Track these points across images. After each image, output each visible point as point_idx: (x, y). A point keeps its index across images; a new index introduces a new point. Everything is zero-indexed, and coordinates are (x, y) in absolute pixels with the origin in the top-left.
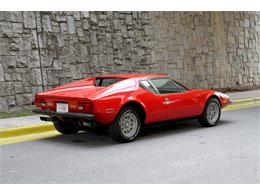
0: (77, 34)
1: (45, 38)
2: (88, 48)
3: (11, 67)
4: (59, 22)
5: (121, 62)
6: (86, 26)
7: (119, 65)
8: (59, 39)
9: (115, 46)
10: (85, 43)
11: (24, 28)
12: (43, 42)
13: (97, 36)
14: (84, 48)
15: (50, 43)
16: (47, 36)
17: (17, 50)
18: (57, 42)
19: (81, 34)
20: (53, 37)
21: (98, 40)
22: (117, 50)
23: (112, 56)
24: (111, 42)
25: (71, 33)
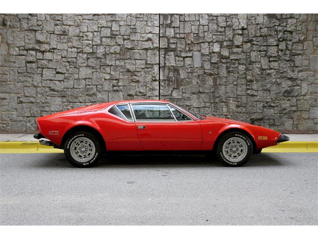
0: (202, 67)
1: (166, 71)
2: (215, 80)
3: (130, 95)
4: (184, 58)
5: (255, 93)
6: (215, 59)
7: (253, 95)
8: (181, 72)
9: (249, 78)
10: (211, 75)
11: (146, 64)
12: (164, 74)
13: (227, 68)
14: (210, 81)
15: (171, 74)
16: (169, 69)
17: (138, 82)
18: (180, 74)
19: (207, 66)
20: (176, 70)
21: (229, 72)
22: (251, 81)
23: (244, 87)
24: (245, 74)
25: (195, 66)
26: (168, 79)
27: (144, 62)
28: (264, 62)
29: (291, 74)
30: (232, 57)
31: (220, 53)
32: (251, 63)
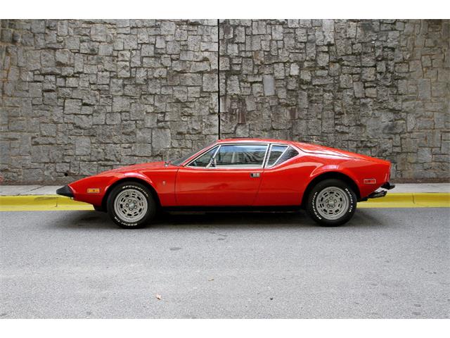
0: (276, 95)
1: (229, 101)
2: (292, 113)
3: (180, 133)
4: (252, 83)
5: (346, 130)
6: (293, 85)
7: (343, 133)
8: (248, 102)
9: (337, 109)
10: (287, 105)
11: (202, 91)
12: (225, 106)
13: (309, 96)
14: (286, 114)
15: (235, 106)
16: (232, 98)
17: (191, 115)
18: (246, 105)
19: (282, 94)
20: (241, 100)
21: (311, 102)
22: (340, 114)
23: (332, 122)
24: (332, 104)
25: (267, 94)
26: (231, 112)
27: (198, 89)
28: (358, 88)
29: (393, 104)
30: (316, 82)
31: (298, 76)
32: (340, 90)
